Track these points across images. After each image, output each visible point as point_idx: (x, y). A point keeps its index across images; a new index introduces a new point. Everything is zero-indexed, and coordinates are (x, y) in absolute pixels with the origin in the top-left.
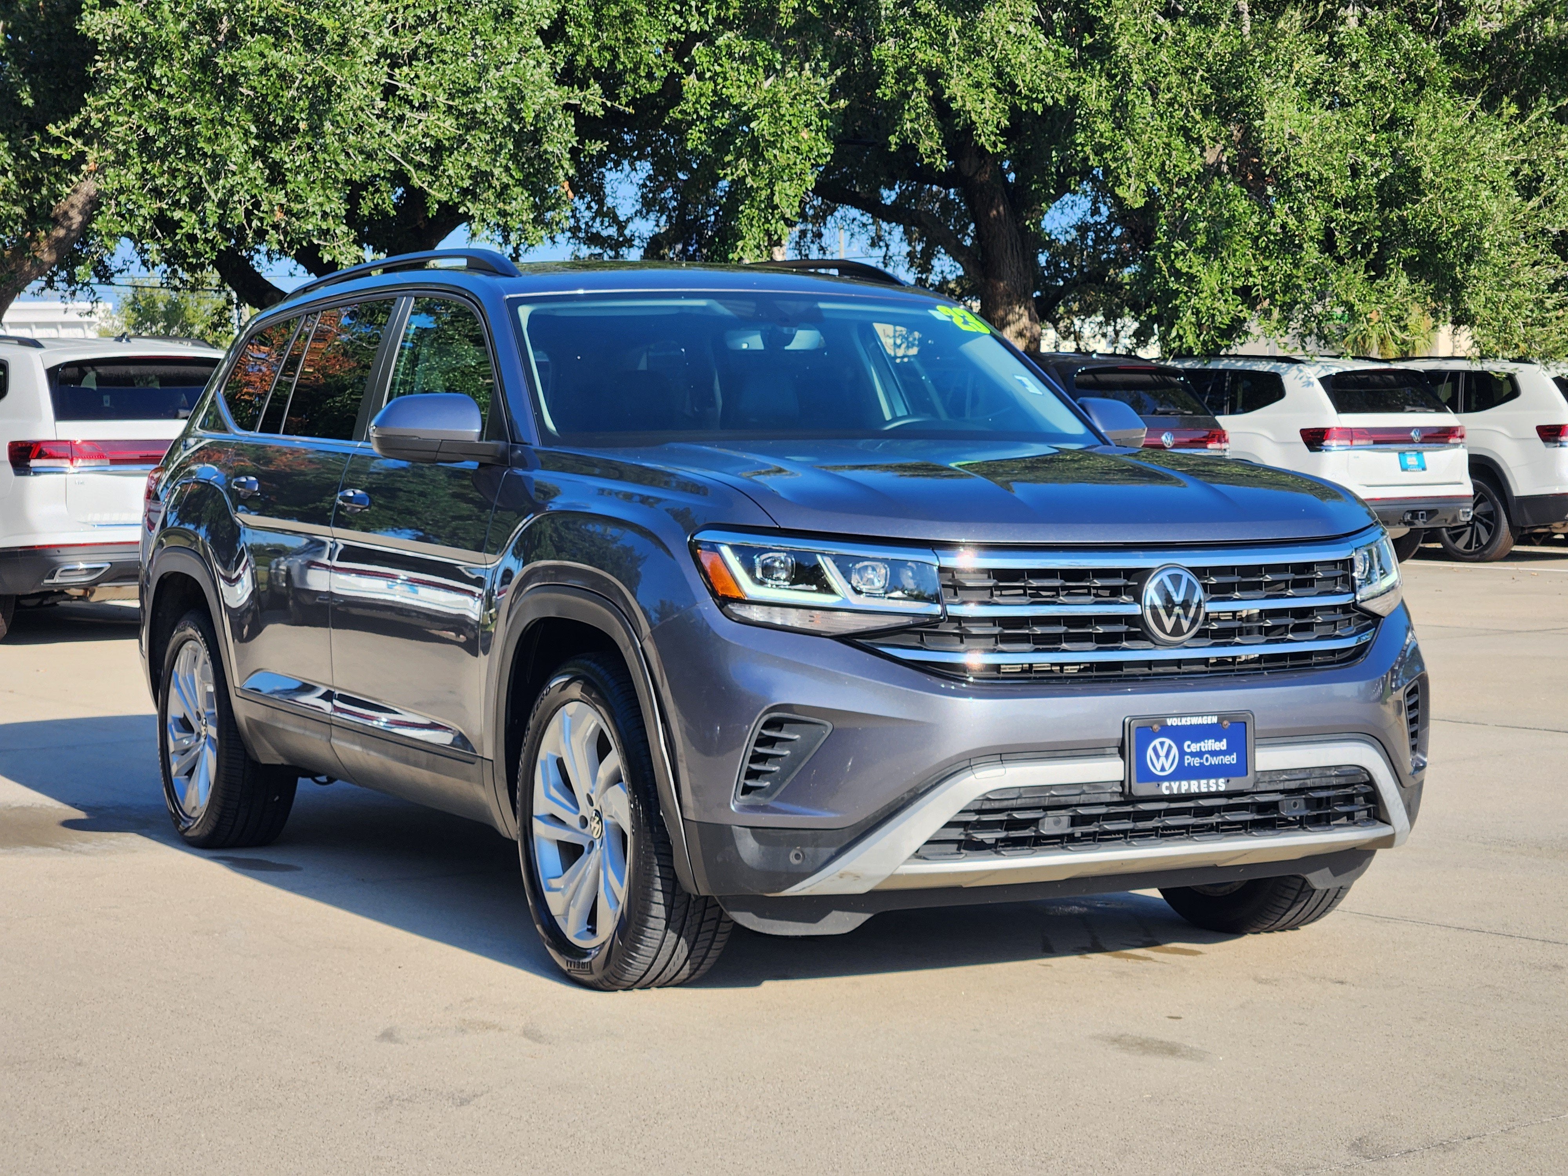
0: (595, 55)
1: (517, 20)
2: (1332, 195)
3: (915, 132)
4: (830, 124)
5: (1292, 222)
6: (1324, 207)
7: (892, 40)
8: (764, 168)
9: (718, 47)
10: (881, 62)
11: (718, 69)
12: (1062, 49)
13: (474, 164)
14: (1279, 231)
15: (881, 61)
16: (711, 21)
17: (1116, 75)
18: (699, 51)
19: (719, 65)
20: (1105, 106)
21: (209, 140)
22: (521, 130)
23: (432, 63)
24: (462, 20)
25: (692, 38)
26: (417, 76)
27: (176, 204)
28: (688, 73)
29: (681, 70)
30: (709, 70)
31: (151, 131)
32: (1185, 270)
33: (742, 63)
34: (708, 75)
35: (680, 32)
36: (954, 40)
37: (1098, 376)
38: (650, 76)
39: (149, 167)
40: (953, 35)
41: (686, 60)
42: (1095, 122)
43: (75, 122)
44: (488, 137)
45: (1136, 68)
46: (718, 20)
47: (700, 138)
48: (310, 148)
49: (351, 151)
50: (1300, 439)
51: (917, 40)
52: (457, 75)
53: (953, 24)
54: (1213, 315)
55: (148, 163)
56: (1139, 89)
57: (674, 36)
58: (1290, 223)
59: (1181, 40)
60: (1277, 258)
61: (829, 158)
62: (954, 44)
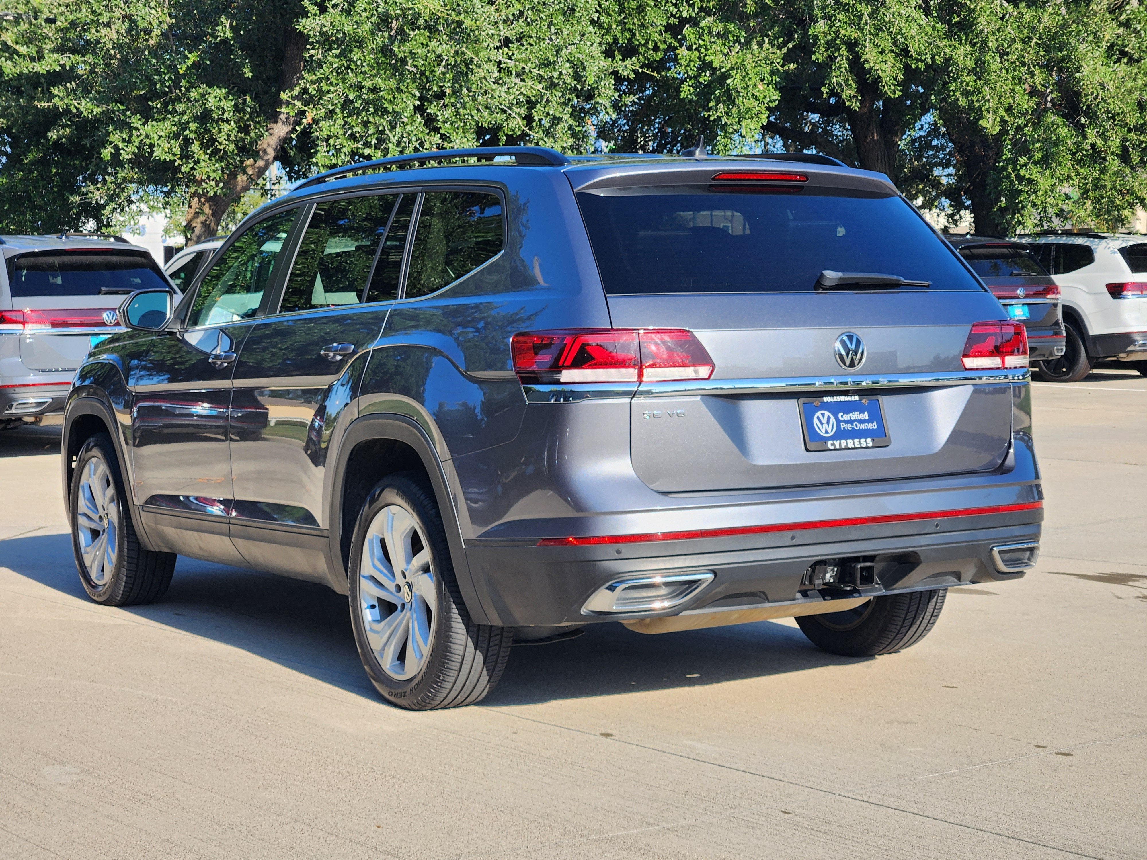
0: (619, 35)
1: (578, 14)
2: (1127, 124)
3: (840, 85)
4: (778, 79)
5: (1100, 142)
6: (1123, 132)
7: (822, 21)
8: (734, 110)
9: (701, 28)
10: (816, 38)
11: (701, 42)
12: (937, 25)
13: (551, 112)
14: (1089, 148)
15: (815, 36)
16: (696, 10)
17: (977, 43)
18: (688, 30)
19: (702, 40)
20: (970, 64)
21: (390, 102)
22: (582, 89)
23: (523, 45)
24: (541, 15)
25: (683, 22)
26: (513, 54)
27: (367, 145)
28: (681, 46)
29: (677, 44)
30: (695, 44)
31: (351, 97)
32: (1027, 176)
33: (718, 38)
34: (694, 47)
35: (675, 18)
36: (866, 21)
37: (972, 250)
38: (656, 49)
39: (349, 120)
40: (866, 17)
41: (679, 37)
42: (962, 75)
43: (297, 90)
44: (560, 94)
45: (991, 38)
46: (701, 9)
47: (689, 90)
48: (453, 105)
49: (480, 107)
50: (1105, 290)
51: (839, 21)
52: (541, 53)
53: (865, 10)
54: (1046, 207)
55: (348, 117)
56: (993, 52)
57: (672, 21)
58: (1098, 142)
59: (1020, 18)
60: (1089, 166)
61: (777, 102)
62: (866, 24)
